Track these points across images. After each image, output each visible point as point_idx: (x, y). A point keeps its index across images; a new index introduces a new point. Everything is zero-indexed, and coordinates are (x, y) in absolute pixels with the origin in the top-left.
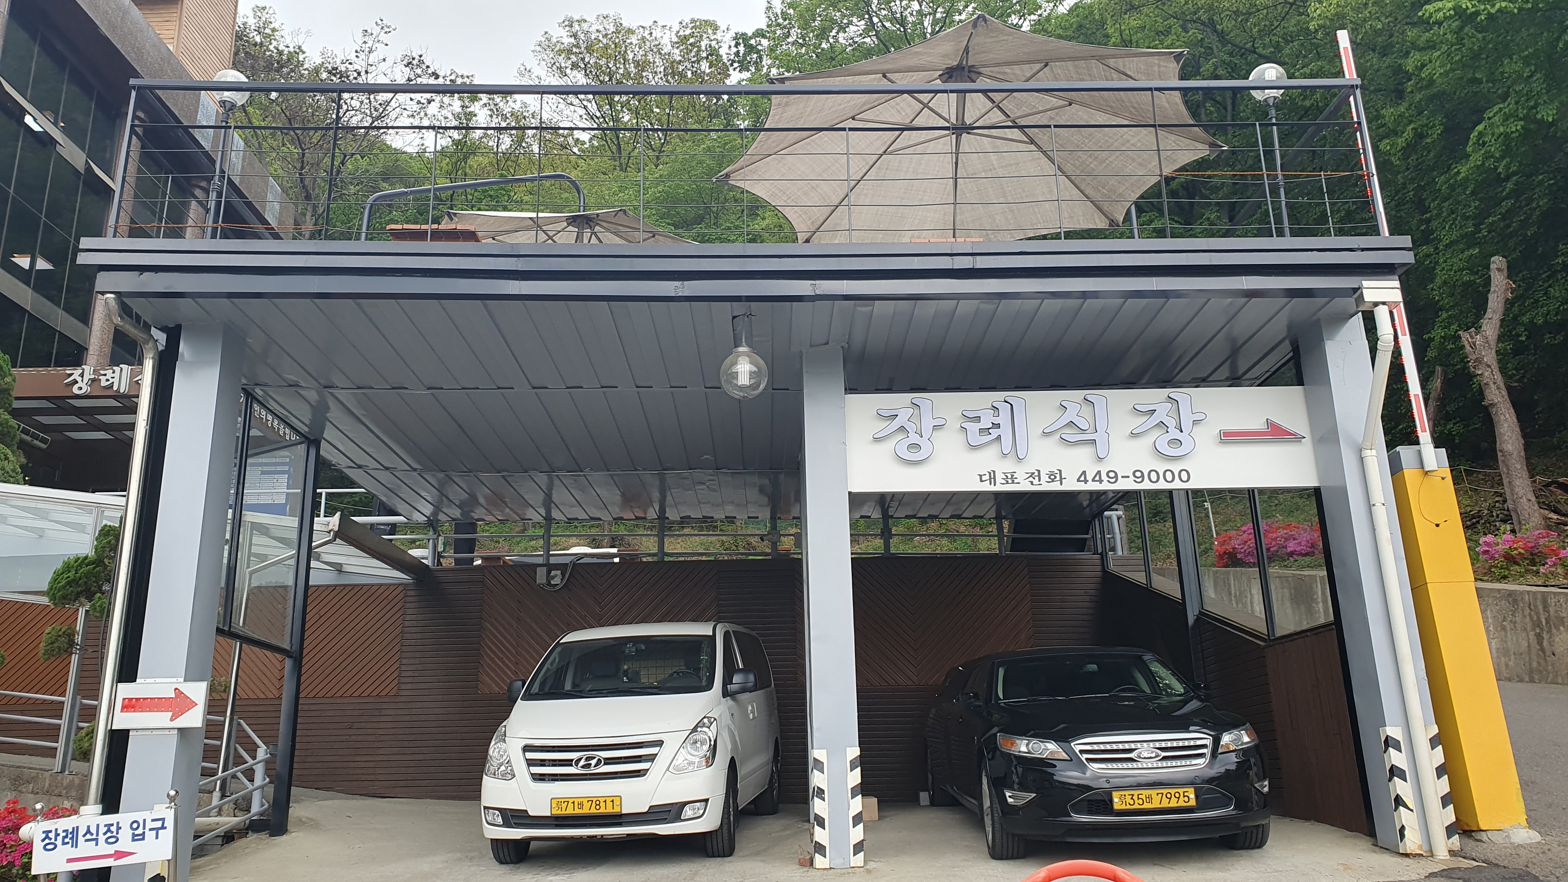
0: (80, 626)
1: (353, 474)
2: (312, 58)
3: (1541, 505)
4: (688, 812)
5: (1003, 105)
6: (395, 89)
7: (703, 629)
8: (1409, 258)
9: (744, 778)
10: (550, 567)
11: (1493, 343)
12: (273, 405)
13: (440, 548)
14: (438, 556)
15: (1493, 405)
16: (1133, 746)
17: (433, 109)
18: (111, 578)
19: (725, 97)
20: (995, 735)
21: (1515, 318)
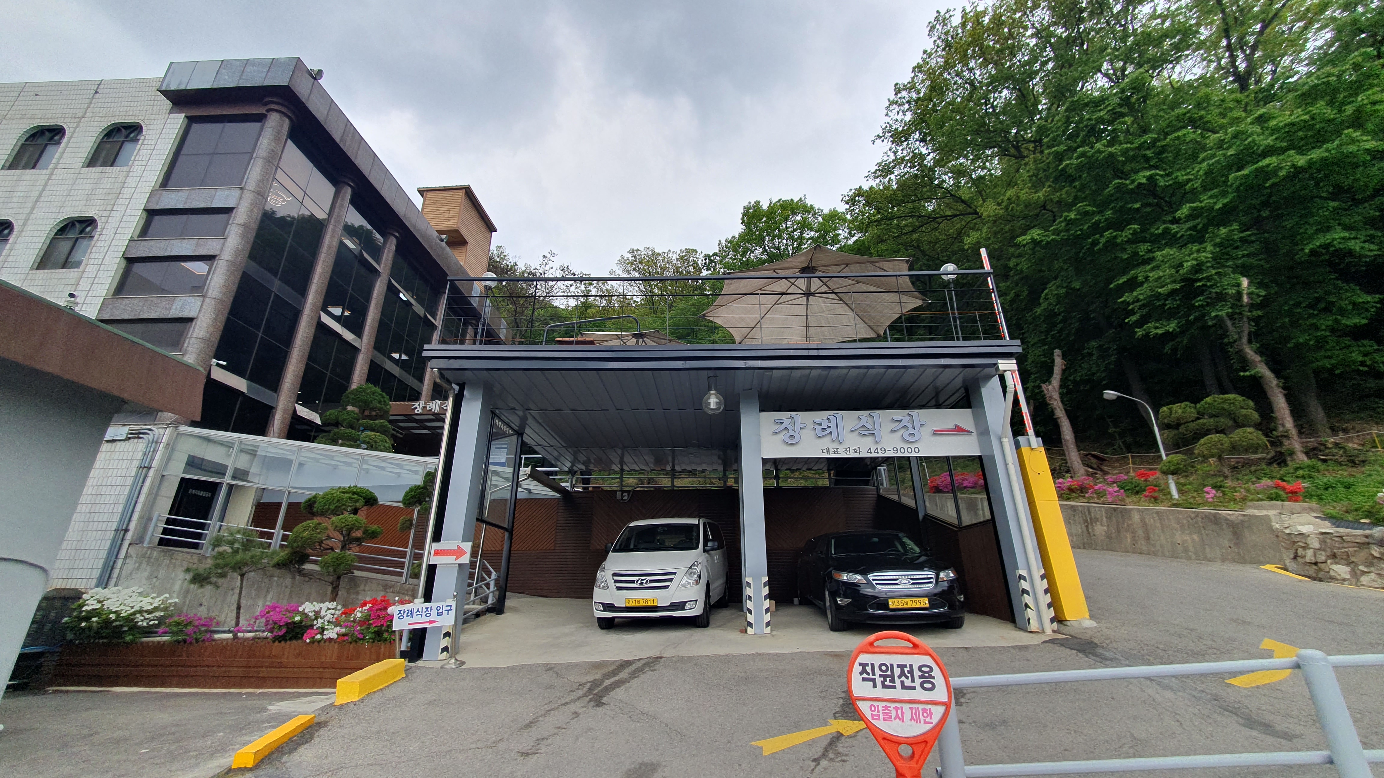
0: (415, 516)
1: (537, 448)
2: (521, 267)
3: (1084, 464)
4: (688, 606)
5: (828, 284)
6: (557, 280)
7: (694, 521)
8: (1019, 350)
9: (714, 590)
10: (623, 492)
11: (1057, 389)
12: (503, 417)
13: (574, 482)
14: (573, 486)
15: (1059, 418)
16: (897, 577)
17: (572, 289)
18: (430, 495)
19: (700, 281)
20: (831, 572)
21: (1066, 378)
